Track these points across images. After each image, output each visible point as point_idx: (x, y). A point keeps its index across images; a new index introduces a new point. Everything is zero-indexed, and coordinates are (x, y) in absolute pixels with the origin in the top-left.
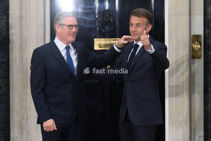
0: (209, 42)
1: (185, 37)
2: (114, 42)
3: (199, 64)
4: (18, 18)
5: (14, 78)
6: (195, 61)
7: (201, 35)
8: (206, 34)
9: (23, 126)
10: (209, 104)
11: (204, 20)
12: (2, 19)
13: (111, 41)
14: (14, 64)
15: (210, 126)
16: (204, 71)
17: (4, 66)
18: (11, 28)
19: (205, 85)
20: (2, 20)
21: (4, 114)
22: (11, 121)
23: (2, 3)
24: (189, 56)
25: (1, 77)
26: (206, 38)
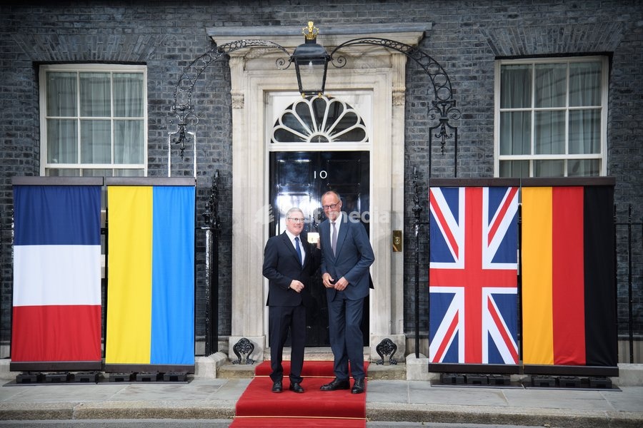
0: (409, 237)
1: (387, 233)
3: (400, 256)
4: (241, 214)
5: (236, 267)
6: (395, 254)
7: (401, 231)
8: (406, 230)
9: (243, 310)
10: (408, 292)
11: (404, 217)
12: (226, 215)
14: (236, 255)
15: (409, 312)
16: (404, 263)
17: (228, 257)
18: (234, 223)
19: (404, 274)
21: (226, 299)
22: (233, 305)
23: (226, 201)
24: (390, 251)
25: (225, 266)
26: (406, 234)
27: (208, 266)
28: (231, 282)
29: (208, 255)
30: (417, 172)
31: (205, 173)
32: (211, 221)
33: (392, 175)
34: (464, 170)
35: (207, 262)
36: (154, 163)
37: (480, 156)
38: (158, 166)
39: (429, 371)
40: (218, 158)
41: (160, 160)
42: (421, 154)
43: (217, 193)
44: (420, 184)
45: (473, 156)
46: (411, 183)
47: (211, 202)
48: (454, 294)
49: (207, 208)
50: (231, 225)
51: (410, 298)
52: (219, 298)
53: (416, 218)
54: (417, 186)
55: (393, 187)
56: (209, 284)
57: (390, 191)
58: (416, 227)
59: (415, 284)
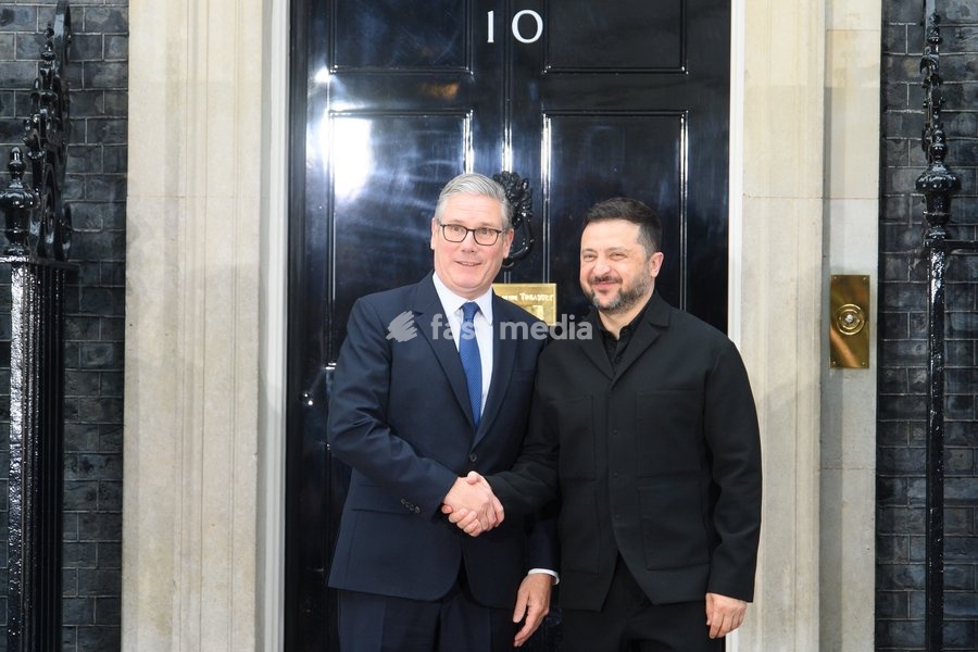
0: (901, 304)
1: (807, 285)
2: (531, 297)
3: (861, 390)
4: (163, 199)
5: (141, 432)
6: (841, 376)
7: (868, 277)
8: (890, 273)
9: (171, 619)
10: (896, 544)
11: (882, 218)
12: (100, 203)
13: (523, 295)
14: (142, 377)
15: (897, 631)
16: (878, 417)
17: (105, 384)
18: (134, 238)
19: (879, 469)
20: (98, 206)
21: (98, 568)
22: (127, 597)
23: (99, 140)
24: (819, 358)
25: (91, 427)
26: (889, 291)
27: (17, 427)
28: (119, 498)
29: (17, 377)
30: (937, 18)
31: (5, 18)
32: (35, 229)
33: (828, 31)
35: (16, 411)
43: (61, 106)
44: (952, 72)
46: (912, 67)
47: (33, 146)
49: (15, 172)
50: (120, 243)
51: (905, 573)
52: (67, 566)
53: (934, 221)
54: (937, 79)
55: (835, 84)
56: (23, 503)
57: (821, 100)
58: (934, 259)
59: (928, 510)
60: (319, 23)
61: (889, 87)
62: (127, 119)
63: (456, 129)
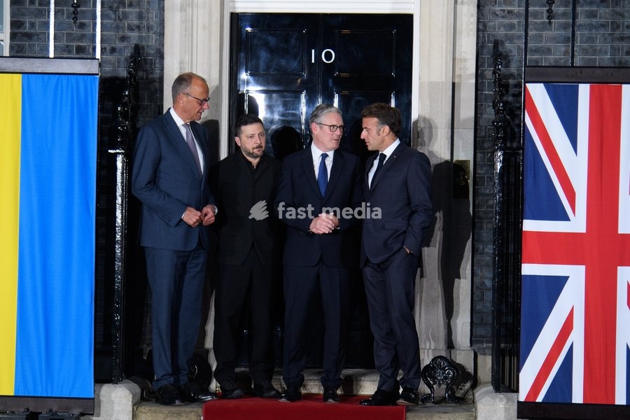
0: (482, 172)
7: (469, 161)
11: (475, 137)
15: (480, 307)
23: (151, 102)
26: (478, 167)
27: (119, 221)
31: (113, 50)
33: (454, 59)
34: (585, 51)
35: (119, 214)
36: (21, 30)
37: (616, 26)
38: (29, 36)
39: (518, 418)
40: (136, 22)
41: (32, 25)
42: (507, 21)
43: (137, 87)
44: (506, 77)
45: (603, 26)
46: (489, 73)
48: (567, 278)
49: (118, 115)
51: (483, 283)
53: (499, 138)
54: (500, 80)
55: (456, 81)
56: (121, 252)
57: (451, 87)
58: (499, 154)
59: (494, 258)
60: (242, 55)
61: (479, 82)
62: (163, 93)
63: (298, 98)
